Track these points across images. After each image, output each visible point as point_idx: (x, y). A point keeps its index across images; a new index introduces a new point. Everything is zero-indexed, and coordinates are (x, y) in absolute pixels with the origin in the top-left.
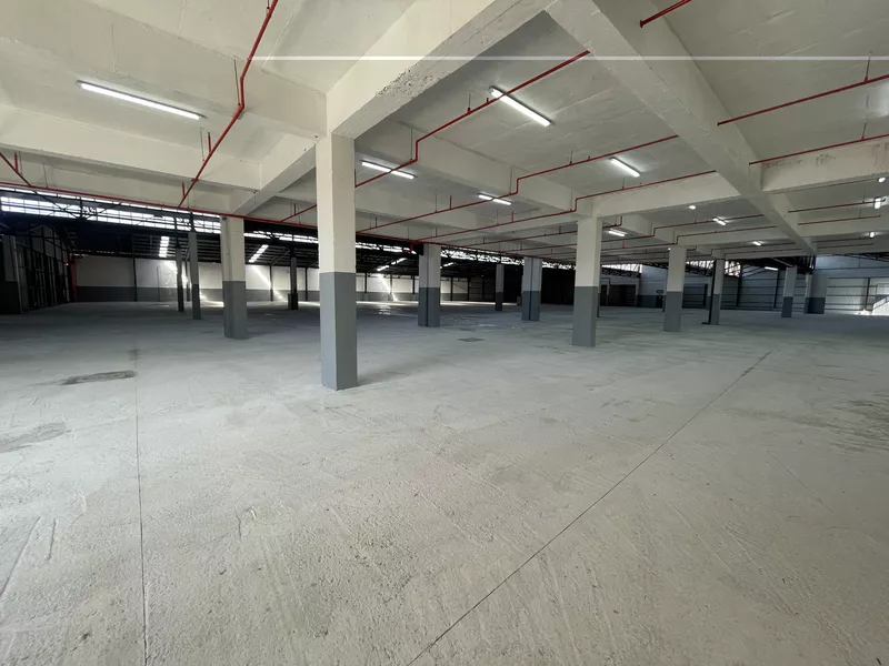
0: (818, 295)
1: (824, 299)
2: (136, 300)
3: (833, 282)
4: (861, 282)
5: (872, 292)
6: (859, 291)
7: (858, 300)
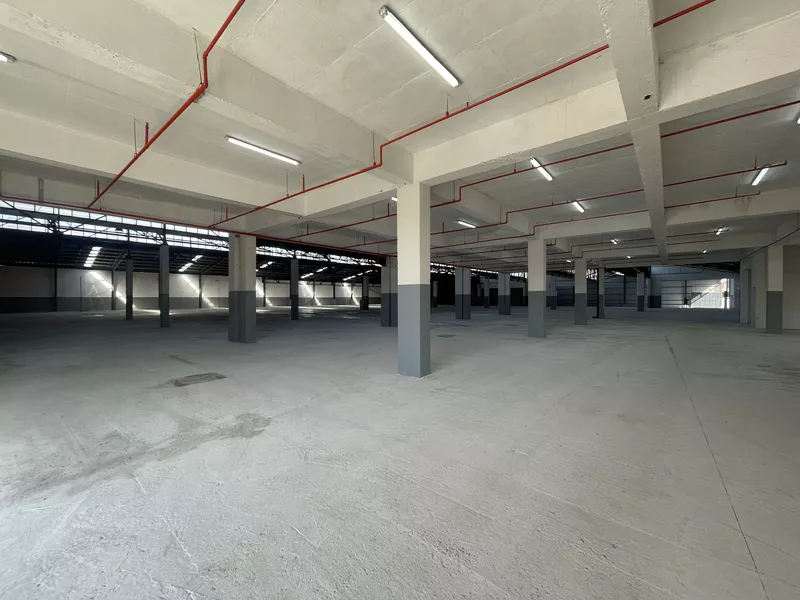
0: (656, 294)
1: (660, 297)
2: (55, 310)
3: (664, 284)
4: (680, 284)
5: (689, 290)
6: (680, 290)
7: (680, 297)
